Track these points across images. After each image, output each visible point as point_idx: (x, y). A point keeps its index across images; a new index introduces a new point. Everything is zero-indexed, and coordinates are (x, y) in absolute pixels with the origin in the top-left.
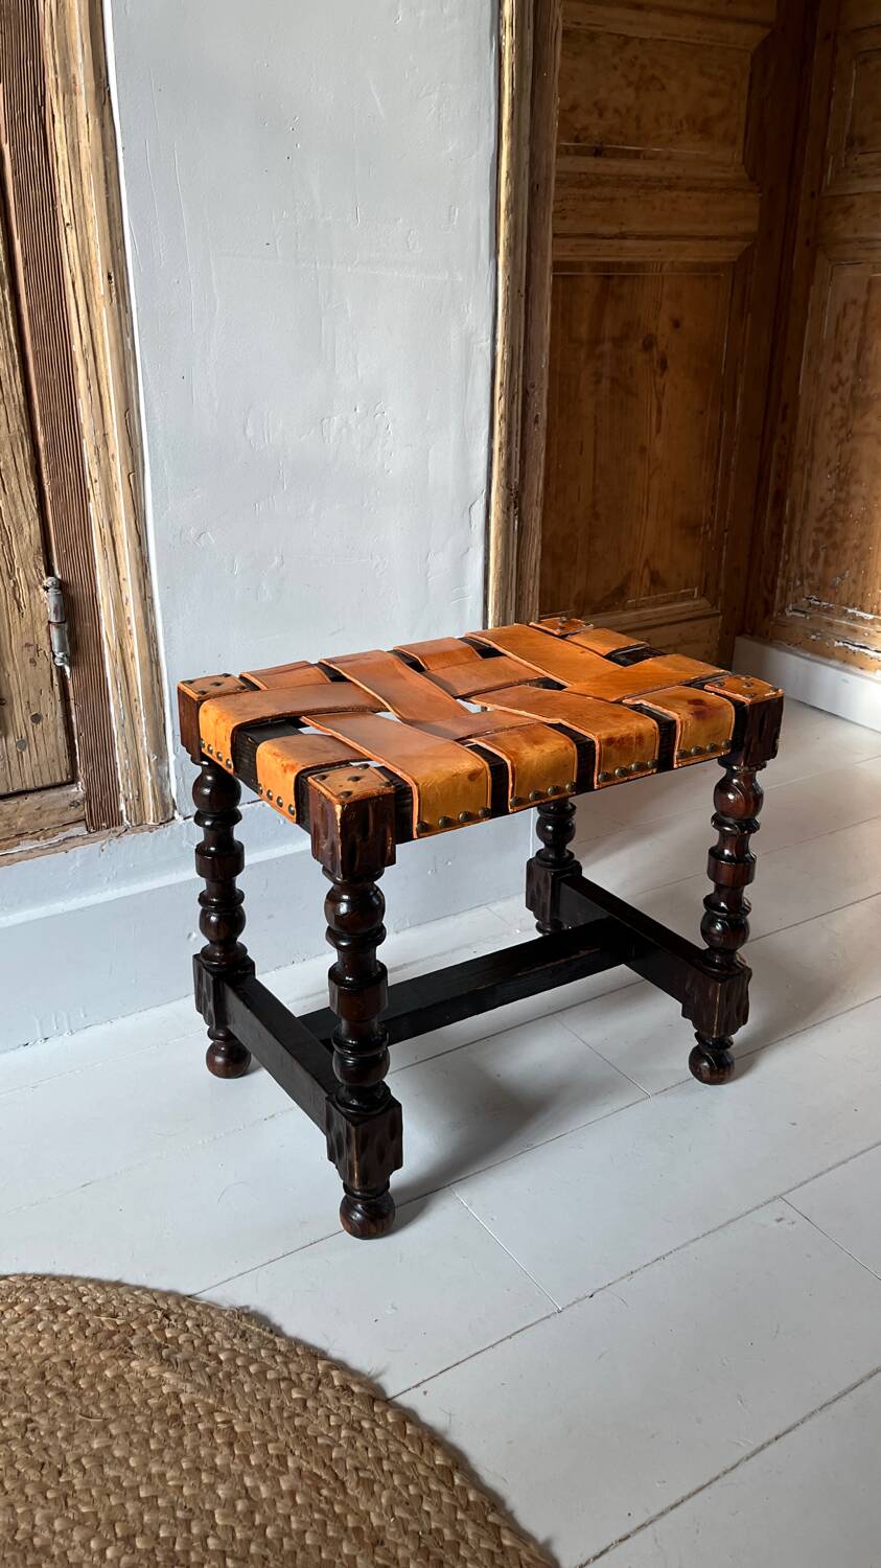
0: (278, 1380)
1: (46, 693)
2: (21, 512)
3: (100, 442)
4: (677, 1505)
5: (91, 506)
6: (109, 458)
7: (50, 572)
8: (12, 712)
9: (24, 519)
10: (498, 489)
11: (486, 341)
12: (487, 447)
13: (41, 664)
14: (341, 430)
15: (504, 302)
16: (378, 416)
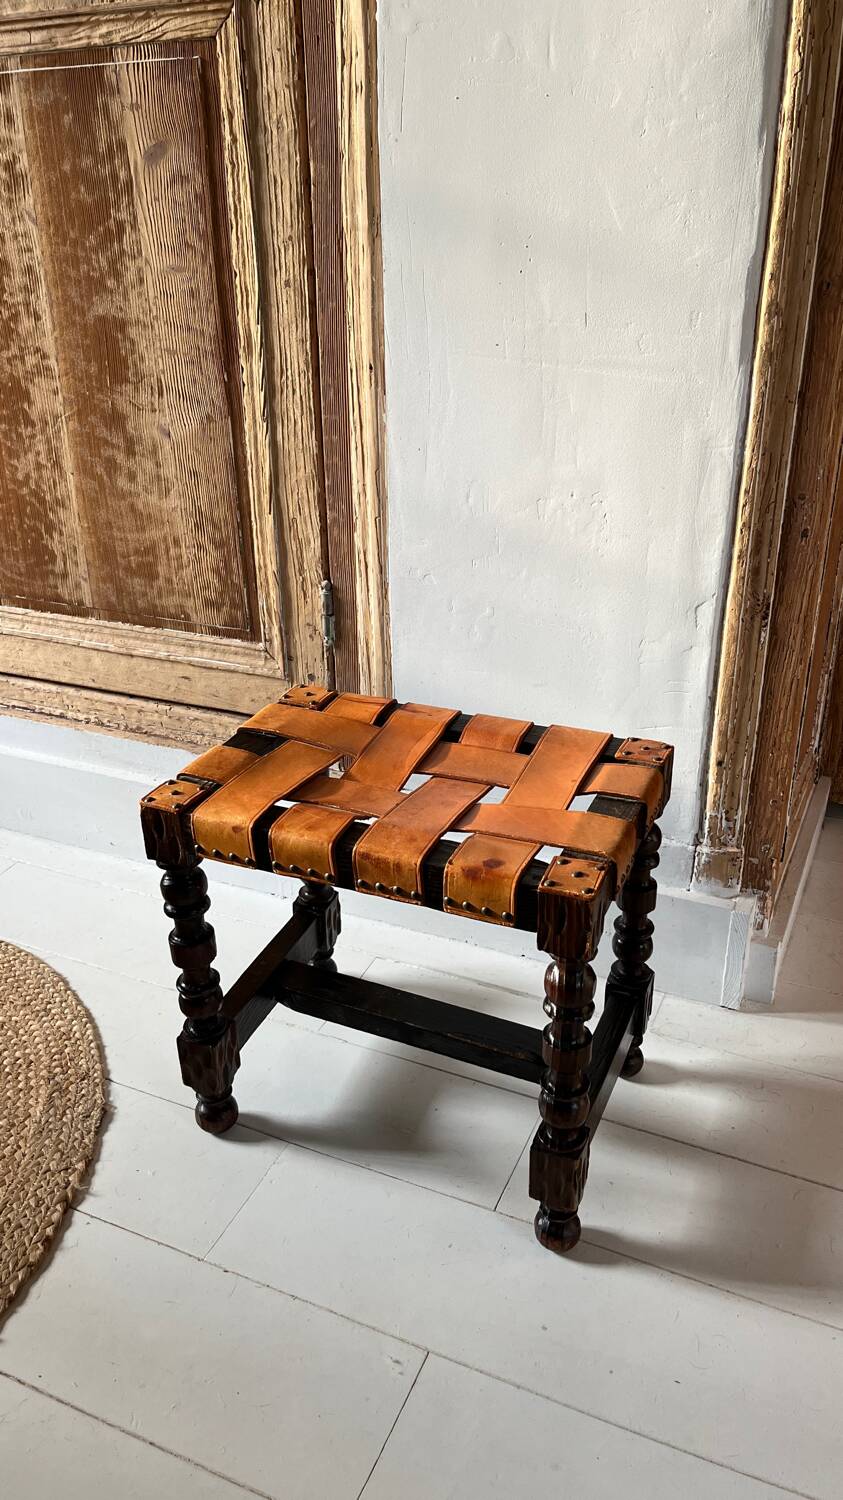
0: (59, 1151)
1: (319, 663)
2: (310, 531)
3: (361, 490)
4: (62, 1402)
5: (355, 535)
6: (366, 503)
7: (327, 576)
8: (297, 667)
9: (311, 536)
10: (734, 596)
11: (729, 446)
12: (723, 552)
13: (317, 640)
14: (556, 511)
15: (757, 408)
16: (595, 504)
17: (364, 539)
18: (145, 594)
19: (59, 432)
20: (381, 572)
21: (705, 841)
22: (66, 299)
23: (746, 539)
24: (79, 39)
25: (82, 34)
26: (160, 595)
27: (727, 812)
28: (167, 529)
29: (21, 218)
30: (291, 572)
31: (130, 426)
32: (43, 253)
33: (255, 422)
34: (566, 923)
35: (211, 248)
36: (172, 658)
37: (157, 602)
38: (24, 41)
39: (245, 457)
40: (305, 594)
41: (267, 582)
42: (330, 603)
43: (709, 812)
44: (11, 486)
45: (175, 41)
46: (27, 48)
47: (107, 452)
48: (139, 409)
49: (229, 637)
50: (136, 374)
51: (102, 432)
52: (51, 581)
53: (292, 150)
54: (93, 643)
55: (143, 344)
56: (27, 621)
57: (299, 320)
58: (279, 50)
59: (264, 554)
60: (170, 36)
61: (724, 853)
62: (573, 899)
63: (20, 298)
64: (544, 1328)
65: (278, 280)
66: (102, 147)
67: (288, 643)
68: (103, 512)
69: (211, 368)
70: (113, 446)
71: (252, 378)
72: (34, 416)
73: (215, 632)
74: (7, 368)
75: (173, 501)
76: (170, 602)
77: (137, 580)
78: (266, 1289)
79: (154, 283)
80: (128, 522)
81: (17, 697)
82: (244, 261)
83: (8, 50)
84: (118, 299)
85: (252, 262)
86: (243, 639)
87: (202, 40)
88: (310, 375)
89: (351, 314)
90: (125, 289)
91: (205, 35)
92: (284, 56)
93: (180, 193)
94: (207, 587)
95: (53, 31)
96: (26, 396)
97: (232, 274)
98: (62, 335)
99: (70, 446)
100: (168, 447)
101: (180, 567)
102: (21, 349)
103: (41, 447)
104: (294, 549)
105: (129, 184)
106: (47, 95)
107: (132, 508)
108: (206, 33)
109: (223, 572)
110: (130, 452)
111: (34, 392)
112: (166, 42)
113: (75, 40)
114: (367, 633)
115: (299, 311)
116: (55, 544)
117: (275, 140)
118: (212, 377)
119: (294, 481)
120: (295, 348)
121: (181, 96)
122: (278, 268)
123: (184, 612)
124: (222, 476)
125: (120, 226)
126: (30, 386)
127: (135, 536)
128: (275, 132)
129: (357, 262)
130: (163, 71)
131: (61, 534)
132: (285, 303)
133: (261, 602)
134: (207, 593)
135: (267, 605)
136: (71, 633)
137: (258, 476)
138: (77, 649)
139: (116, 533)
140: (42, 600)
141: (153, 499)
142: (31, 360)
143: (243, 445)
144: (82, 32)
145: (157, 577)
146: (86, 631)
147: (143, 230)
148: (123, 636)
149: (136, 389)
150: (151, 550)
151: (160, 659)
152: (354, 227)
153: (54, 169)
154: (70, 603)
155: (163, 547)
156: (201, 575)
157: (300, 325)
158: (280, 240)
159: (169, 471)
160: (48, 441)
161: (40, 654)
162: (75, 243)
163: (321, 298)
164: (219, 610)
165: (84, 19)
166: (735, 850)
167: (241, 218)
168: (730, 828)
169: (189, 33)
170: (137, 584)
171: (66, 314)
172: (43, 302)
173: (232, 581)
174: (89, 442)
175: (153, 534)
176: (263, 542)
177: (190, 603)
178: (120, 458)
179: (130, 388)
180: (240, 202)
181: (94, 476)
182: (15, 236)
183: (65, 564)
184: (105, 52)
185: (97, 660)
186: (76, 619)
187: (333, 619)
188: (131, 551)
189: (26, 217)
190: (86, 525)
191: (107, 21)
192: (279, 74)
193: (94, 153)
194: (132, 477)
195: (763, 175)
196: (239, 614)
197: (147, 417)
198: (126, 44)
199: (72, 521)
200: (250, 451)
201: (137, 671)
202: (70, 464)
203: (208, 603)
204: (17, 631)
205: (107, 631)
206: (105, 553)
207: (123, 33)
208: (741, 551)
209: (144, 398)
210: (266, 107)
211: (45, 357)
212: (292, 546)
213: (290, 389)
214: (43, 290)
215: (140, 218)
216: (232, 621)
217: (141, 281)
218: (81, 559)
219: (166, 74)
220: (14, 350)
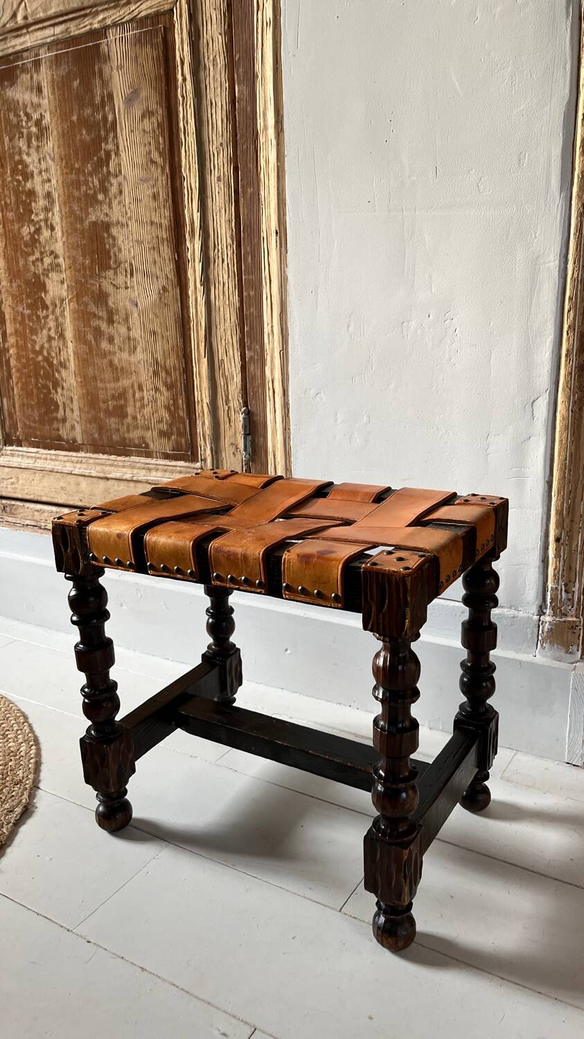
2: (234, 368)
5: (266, 368)
6: (273, 341)
7: (246, 404)
9: (234, 372)
10: (564, 390)
11: (554, 261)
12: (553, 352)
13: (238, 456)
14: (417, 331)
15: (577, 225)
16: (448, 321)
17: (273, 371)
18: (118, 430)
19: (64, 311)
20: (284, 395)
21: (548, 611)
22: (72, 212)
23: (571, 340)
24: (85, 27)
25: (87, 23)
26: (128, 431)
27: (566, 585)
28: (134, 378)
29: (44, 158)
30: (220, 402)
31: (110, 303)
32: (57, 181)
33: (196, 288)
34: (387, 601)
35: (168, 161)
36: (135, 478)
37: (126, 435)
38: (49, 34)
39: (189, 317)
40: (230, 419)
41: (203, 413)
42: (248, 425)
43: (550, 585)
44: (31, 356)
45: (147, 17)
46: (52, 38)
47: (94, 323)
48: (117, 288)
49: (176, 459)
50: (115, 262)
51: (92, 308)
52: (55, 426)
53: (223, 80)
54: (81, 470)
55: (121, 239)
56: (38, 458)
57: (227, 206)
58: (215, 9)
59: (201, 391)
60: (143, 14)
61: (564, 622)
62: (392, 575)
63: (42, 217)
64: (371, 1018)
65: (213, 178)
66: (98, 99)
67: (217, 461)
68: (91, 369)
69: (166, 251)
70: (100, 318)
71: (194, 254)
72: (48, 302)
73: (166, 456)
74: (32, 268)
75: (140, 355)
76: (135, 435)
77: (113, 420)
78: (120, 960)
79: (129, 193)
80: (108, 375)
81: (30, 518)
82: (190, 167)
83: (39, 42)
84: (105, 208)
85: (195, 167)
86: (185, 460)
87: (164, 13)
88: (234, 246)
89: (263, 195)
90: (110, 199)
91: (166, 9)
92: (218, 12)
93: (147, 124)
94: (160, 421)
95: (68, 24)
96: (43, 287)
97: (182, 178)
98: (67, 239)
99: (70, 321)
100: (136, 315)
101: (143, 406)
102: (42, 253)
103: (52, 324)
104: (222, 384)
105: (114, 123)
106: (63, 70)
107: (111, 364)
108: (167, 7)
109: (172, 408)
110: (111, 321)
111: (49, 283)
112: (141, 19)
113: (82, 28)
114: (274, 446)
115: (227, 198)
116: (59, 398)
117: (212, 74)
118: (167, 258)
119: (222, 330)
120: (224, 227)
121: (149, 54)
122: (212, 168)
123: (145, 442)
124: (172, 333)
125: (108, 154)
126: (46, 280)
127: (112, 385)
128: (211, 69)
129: (268, 153)
130: (138, 41)
131: (63, 388)
132: (217, 194)
133: (199, 430)
134: (161, 426)
135: (203, 431)
136: (68, 464)
137: (197, 329)
138: (71, 476)
139: (100, 385)
140: (49, 441)
141: (125, 355)
142: (47, 261)
143: (188, 308)
144: (87, 21)
145: (127, 416)
146: (77, 462)
147: (123, 155)
148: (102, 465)
149: (116, 273)
150: (122, 395)
151: (126, 480)
152: (266, 128)
153: (66, 121)
154: (67, 442)
155: (131, 391)
156: (157, 411)
157: (227, 209)
158: (214, 146)
159: (136, 333)
160: (57, 319)
161: (45, 482)
162: (78, 171)
163: (243, 186)
164: (169, 439)
165: (88, 11)
166: (574, 619)
167: (188, 136)
168: (569, 600)
169: (156, 9)
170: (112, 422)
171: (71, 223)
172: (56, 219)
173: (179, 415)
174: (83, 317)
175: (125, 382)
176: (200, 381)
177: (148, 434)
178: (104, 326)
179: (110, 273)
180: (187, 125)
181: (86, 342)
182: (40, 172)
183: (65, 411)
184: (101, 33)
185: (84, 483)
186: (71, 453)
187: (249, 438)
188: (109, 399)
189: (48, 158)
190: (80, 380)
191: (103, 10)
192: (215, 26)
193: (92, 104)
194: (111, 340)
195: (572, 38)
196: (183, 440)
197: (122, 293)
198: (115, 25)
199: (70, 378)
200: (192, 311)
201: (111, 491)
202: (70, 336)
203: (162, 434)
204: (31, 466)
205: (92, 461)
206: (92, 400)
207: (113, 18)
208: (568, 350)
209: (121, 280)
210: (205, 51)
211: (56, 257)
212: (221, 382)
213: (220, 259)
214: (57, 209)
215: (121, 147)
216: (177, 447)
217: (121, 192)
218: (76, 406)
219: (140, 41)
220: (37, 255)
